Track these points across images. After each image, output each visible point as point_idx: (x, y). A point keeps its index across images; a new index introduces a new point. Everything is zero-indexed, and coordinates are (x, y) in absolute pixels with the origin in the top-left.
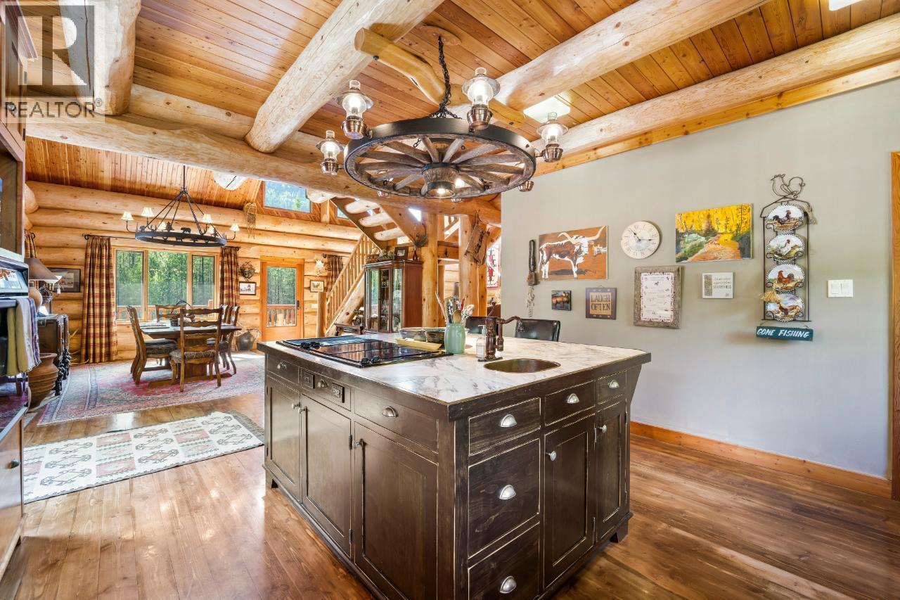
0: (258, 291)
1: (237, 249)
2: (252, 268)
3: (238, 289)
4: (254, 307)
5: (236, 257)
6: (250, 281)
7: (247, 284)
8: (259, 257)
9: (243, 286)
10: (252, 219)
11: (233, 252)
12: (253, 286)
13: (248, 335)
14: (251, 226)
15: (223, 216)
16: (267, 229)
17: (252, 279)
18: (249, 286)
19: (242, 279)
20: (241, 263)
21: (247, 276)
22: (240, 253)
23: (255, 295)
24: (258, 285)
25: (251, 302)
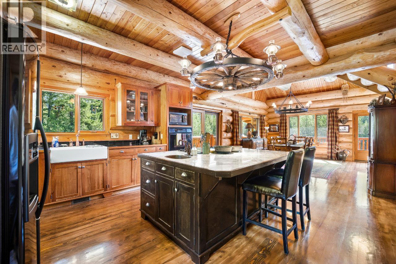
0: (351, 130)
1: (338, 109)
2: (346, 118)
3: (338, 129)
4: (348, 139)
5: (336, 113)
6: (345, 125)
7: (344, 127)
8: (352, 112)
9: (341, 128)
10: (345, 93)
11: (334, 111)
12: (347, 127)
13: (343, 152)
14: (345, 96)
15: (329, 95)
16: (356, 96)
17: (347, 124)
18: (345, 128)
19: (340, 124)
20: (339, 116)
21: (343, 122)
22: (340, 111)
23: (349, 132)
24: (351, 126)
25: (346, 136)
